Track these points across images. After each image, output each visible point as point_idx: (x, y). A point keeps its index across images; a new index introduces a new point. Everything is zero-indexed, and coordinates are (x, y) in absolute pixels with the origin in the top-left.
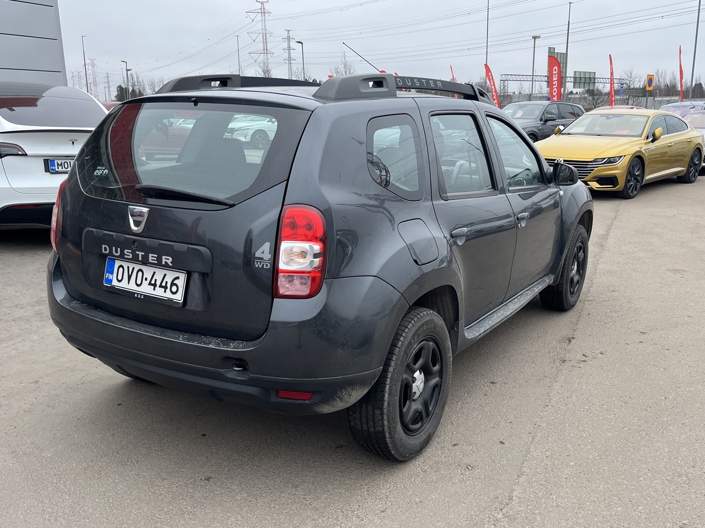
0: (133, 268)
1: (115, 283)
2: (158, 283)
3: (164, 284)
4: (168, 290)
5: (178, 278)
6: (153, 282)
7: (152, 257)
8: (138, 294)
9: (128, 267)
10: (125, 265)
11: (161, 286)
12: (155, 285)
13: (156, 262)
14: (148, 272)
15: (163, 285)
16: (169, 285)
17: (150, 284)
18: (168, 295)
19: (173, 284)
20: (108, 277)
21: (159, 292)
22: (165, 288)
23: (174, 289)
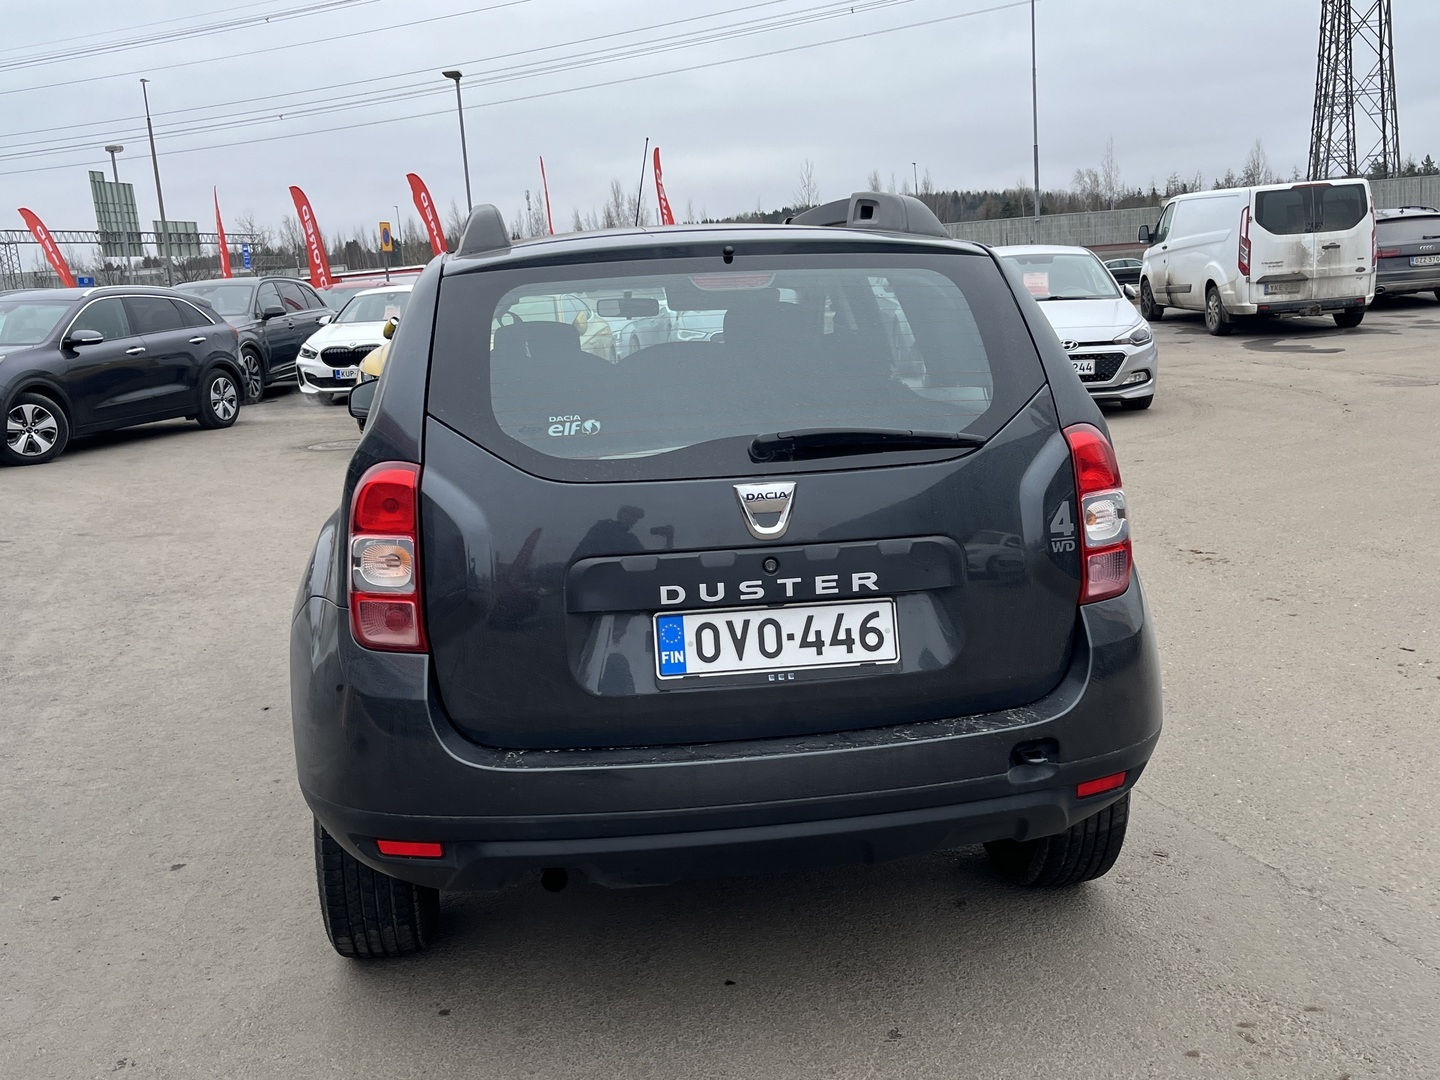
0: (746, 623)
1: (694, 666)
2: (827, 637)
3: (842, 636)
4: (857, 646)
5: (876, 615)
6: (812, 638)
7: (821, 585)
8: (776, 674)
9: (730, 624)
10: (719, 620)
11: (835, 642)
12: (819, 645)
13: (836, 591)
14: (792, 620)
15: (839, 638)
16: (856, 635)
17: (804, 644)
18: (860, 655)
19: (865, 630)
20: (668, 661)
21: (835, 656)
22: (849, 643)
23: (872, 639)
